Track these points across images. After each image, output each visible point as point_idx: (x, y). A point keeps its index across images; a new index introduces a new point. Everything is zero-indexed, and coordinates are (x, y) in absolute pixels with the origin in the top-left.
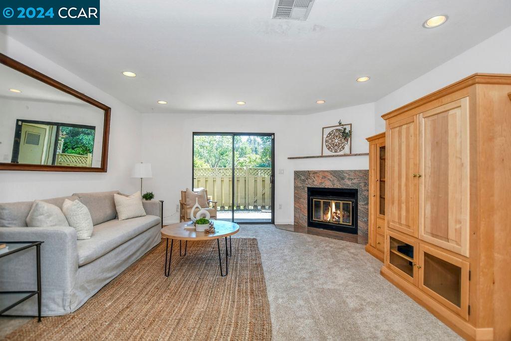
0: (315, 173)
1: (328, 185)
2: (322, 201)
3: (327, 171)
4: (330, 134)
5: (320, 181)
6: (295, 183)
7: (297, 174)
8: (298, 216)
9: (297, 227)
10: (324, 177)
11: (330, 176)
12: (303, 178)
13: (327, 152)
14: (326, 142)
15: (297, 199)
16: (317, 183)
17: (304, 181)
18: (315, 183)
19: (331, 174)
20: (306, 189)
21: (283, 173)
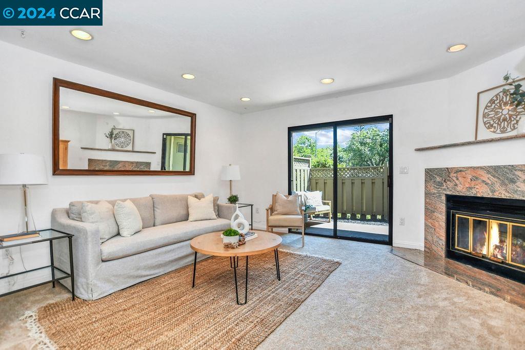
0: (459, 171)
1: (482, 191)
2: (471, 219)
3: (481, 168)
4: (492, 101)
5: (467, 186)
6: (426, 187)
7: (430, 174)
8: (429, 238)
9: (429, 255)
10: (475, 178)
11: (486, 177)
12: (438, 179)
13: (485, 134)
14: (484, 116)
15: (429, 212)
16: (462, 189)
17: (440, 184)
18: (459, 188)
19: (489, 172)
20: (444, 198)
21: (407, 173)
